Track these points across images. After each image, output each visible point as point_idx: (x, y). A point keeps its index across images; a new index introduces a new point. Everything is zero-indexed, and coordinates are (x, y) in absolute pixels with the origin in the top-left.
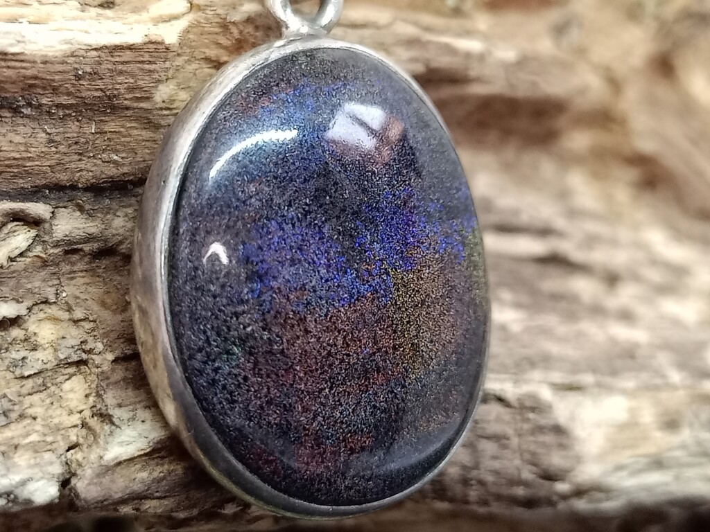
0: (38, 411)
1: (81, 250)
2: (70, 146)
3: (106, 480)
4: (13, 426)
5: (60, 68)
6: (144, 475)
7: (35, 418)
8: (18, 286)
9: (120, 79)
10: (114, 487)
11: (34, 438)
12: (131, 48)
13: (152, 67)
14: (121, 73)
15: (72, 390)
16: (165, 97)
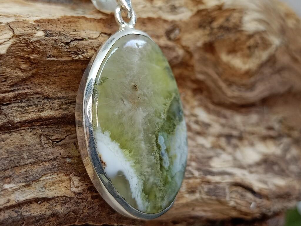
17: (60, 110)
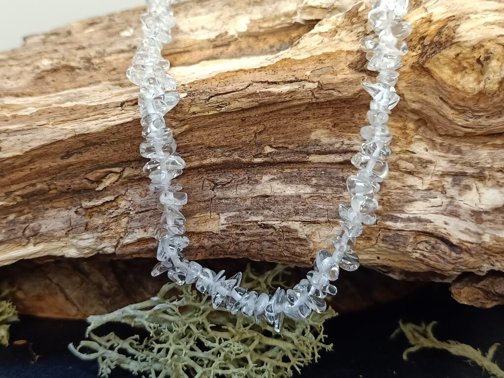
0: (113, 227)
1: (134, 179)
2: (123, 151)
3: (124, 249)
4: (105, 232)
5: (105, 133)
6: (137, 247)
7: (112, 229)
8: (114, 191)
10: (127, 251)
11: (110, 235)
12: (129, 122)
14: (128, 130)
15: (124, 222)
17: (223, 157)
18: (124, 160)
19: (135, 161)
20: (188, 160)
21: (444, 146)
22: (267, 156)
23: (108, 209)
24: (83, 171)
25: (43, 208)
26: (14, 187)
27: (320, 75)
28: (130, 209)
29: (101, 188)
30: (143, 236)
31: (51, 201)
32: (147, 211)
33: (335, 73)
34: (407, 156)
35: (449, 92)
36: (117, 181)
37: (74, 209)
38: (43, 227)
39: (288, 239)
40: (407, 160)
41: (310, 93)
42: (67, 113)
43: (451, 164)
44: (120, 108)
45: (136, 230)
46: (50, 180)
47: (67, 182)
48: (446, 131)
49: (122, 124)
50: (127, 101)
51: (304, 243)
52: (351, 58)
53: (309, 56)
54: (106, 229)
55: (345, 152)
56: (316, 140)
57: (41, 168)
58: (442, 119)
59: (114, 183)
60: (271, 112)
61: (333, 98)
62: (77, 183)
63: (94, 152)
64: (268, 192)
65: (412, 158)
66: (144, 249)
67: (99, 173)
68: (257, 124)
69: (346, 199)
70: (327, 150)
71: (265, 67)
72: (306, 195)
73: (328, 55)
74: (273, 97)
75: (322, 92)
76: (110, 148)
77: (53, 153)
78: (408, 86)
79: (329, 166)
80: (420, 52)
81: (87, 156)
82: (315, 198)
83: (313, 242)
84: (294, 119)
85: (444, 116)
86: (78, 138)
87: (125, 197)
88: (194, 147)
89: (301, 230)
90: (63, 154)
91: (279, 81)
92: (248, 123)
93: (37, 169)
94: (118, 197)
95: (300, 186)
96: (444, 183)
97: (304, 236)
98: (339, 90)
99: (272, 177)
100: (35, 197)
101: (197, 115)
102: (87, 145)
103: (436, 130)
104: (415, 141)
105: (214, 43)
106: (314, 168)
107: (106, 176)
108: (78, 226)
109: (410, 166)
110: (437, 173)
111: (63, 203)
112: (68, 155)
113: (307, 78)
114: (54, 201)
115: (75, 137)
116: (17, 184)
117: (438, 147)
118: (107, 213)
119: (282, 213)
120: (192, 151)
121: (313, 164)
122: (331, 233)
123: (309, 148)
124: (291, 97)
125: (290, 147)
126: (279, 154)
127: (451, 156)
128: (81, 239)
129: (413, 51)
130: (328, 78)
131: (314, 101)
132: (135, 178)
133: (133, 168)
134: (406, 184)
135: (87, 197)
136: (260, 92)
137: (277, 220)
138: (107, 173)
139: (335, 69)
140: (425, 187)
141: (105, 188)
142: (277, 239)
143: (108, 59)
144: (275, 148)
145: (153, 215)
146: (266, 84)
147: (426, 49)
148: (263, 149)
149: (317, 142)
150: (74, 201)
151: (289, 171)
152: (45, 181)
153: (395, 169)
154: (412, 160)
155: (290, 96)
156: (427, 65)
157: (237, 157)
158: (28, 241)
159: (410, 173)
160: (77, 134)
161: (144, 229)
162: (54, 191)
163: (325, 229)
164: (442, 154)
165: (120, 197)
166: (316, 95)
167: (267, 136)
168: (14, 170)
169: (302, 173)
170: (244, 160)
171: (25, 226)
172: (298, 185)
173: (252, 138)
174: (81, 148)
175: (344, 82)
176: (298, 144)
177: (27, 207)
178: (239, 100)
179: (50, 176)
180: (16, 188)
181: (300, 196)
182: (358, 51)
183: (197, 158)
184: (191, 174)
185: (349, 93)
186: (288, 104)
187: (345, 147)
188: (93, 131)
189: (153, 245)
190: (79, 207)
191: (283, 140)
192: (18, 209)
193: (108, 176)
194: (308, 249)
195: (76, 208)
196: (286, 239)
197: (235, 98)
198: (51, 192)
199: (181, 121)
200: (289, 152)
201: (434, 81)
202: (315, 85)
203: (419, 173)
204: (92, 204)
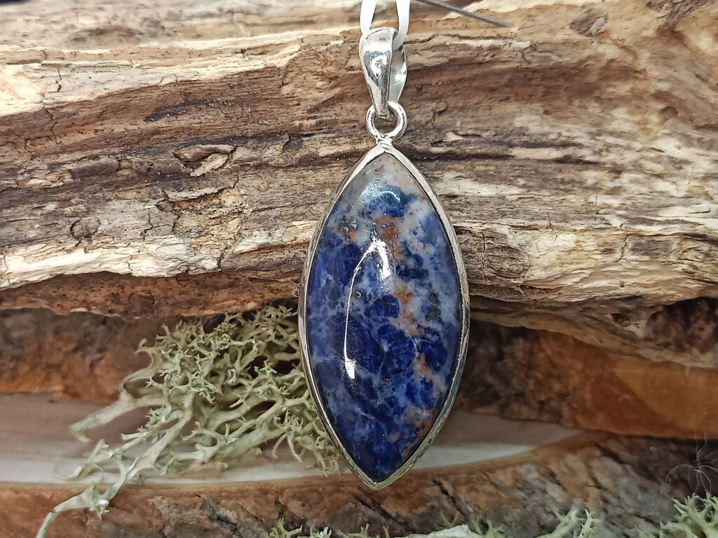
0: (215, 232)
1: (249, 165)
2: (238, 119)
3: (235, 260)
4: (201, 238)
5: (220, 84)
6: (257, 260)
8: (217, 181)
9: (255, 86)
10: (238, 263)
11: (210, 242)
12: (257, 71)
13: (273, 78)
14: (254, 83)
15: (233, 224)
16: (288, 92)
18: (238, 133)
19: (253, 137)
20: (334, 143)
21: (703, 142)
22: (451, 144)
23: (205, 207)
24: (174, 146)
25: (104, 198)
26: (64, 157)
27: (532, 33)
28: (242, 206)
29: (198, 172)
30: (267, 241)
31: (118, 187)
32: (271, 208)
33: (552, 31)
34: (653, 155)
35: (709, 66)
36: (220, 167)
37: (155, 202)
38: (105, 222)
39: (491, 250)
40: (653, 160)
41: (520, 55)
42: (159, 55)
43: (715, 165)
44: (242, 55)
45: (256, 233)
46: (121, 153)
47: (148, 158)
48: (707, 120)
49: (247, 73)
50: (249, 49)
51: (516, 256)
52: (575, 15)
53: (513, 8)
54: (203, 233)
55: (565, 145)
56: (521, 128)
57: (113, 130)
58: (700, 104)
59: (215, 170)
60: (460, 81)
61: (551, 64)
62: (163, 161)
63: (196, 115)
64: (457, 192)
65: (660, 157)
66: (266, 262)
67: (198, 149)
68: (437, 99)
69: (571, 202)
70: (539, 141)
71: (452, 19)
72: (512, 197)
73: (540, 9)
74: (470, 52)
75: (535, 54)
76: (220, 112)
77: (137, 107)
78: (652, 58)
79: (541, 165)
80: (668, 12)
81: (184, 121)
82: (526, 200)
83: (529, 256)
84: (488, 98)
85: (703, 99)
86: (180, 88)
87: (232, 191)
88: (343, 125)
89: (510, 237)
90: (148, 113)
91: (473, 36)
92: (425, 96)
93: (105, 131)
94: (223, 190)
95: (502, 187)
96: (707, 189)
97: (515, 245)
98: (559, 53)
99: (459, 174)
100: (94, 178)
101: (355, 72)
102: (186, 103)
103: (691, 120)
104: (661, 137)
105: (351, 14)
106: (520, 166)
107: (207, 157)
108: (161, 224)
109: (658, 168)
110: (698, 176)
111: (135, 193)
112: (156, 115)
113: (513, 36)
114: (121, 189)
115: (176, 84)
116: (71, 152)
117: (695, 143)
118: (203, 213)
119: (482, 215)
120: (339, 130)
121: (519, 160)
122: (555, 244)
123: (510, 138)
124: (493, 56)
125: (485, 135)
126: (468, 143)
127: (715, 154)
128: (165, 244)
129: (659, 11)
130: (542, 37)
131: (525, 65)
132: (252, 163)
133: (248, 148)
134: (655, 190)
135: (174, 188)
136: (451, 45)
137: (475, 223)
138: (208, 153)
139: (553, 27)
140: (683, 194)
141: (204, 174)
142: (476, 250)
143: (187, 23)
144: (463, 136)
145: (281, 215)
146: (457, 38)
147: (677, 8)
148: (444, 135)
149: (522, 132)
150: (152, 192)
151: (482, 168)
152: (114, 154)
153: (637, 170)
154: (659, 160)
155: (491, 54)
156: (679, 28)
157: (407, 142)
158: (77, 242)
159: (659, 176)
160: (179, 79)
161: (267, 232)
162: (126, 172)
163: (545, 238)
164: (701, 152)
165: (225, 191)
166: (527, 58)
167: (450, 119)
168: (70, 129)
169: (502, 172)
170: (418, 147)
171: (73, 220)
172: (499, 186)
173: (430, 118)
174: (178, 106)
175: (565, 43)
176: (495, 131)
177: (77, 194)
178: (420, 53)
179: (123, 145)
180: (67, 159)
181: (503, 198)
182: (583, 7)
183: (348, 140)
184: (335, 165)
185: (573, 59)
186: (486, 69)
187: (562, 138)
188: (202, 78)
189: (281, 256)
190: (162, 199)
191: (474, 126)
192: (62, 195)
193: (210, 157)
194: (523, 265)
195: (157, 201)
196: (488, 249)
197: (416, 50)
198: (120, 172)
199: (331, 79)
200: (482, 142)
201: (689, 51)
202: (527, 44)
203: (671, 175)
204: (184, 194)
